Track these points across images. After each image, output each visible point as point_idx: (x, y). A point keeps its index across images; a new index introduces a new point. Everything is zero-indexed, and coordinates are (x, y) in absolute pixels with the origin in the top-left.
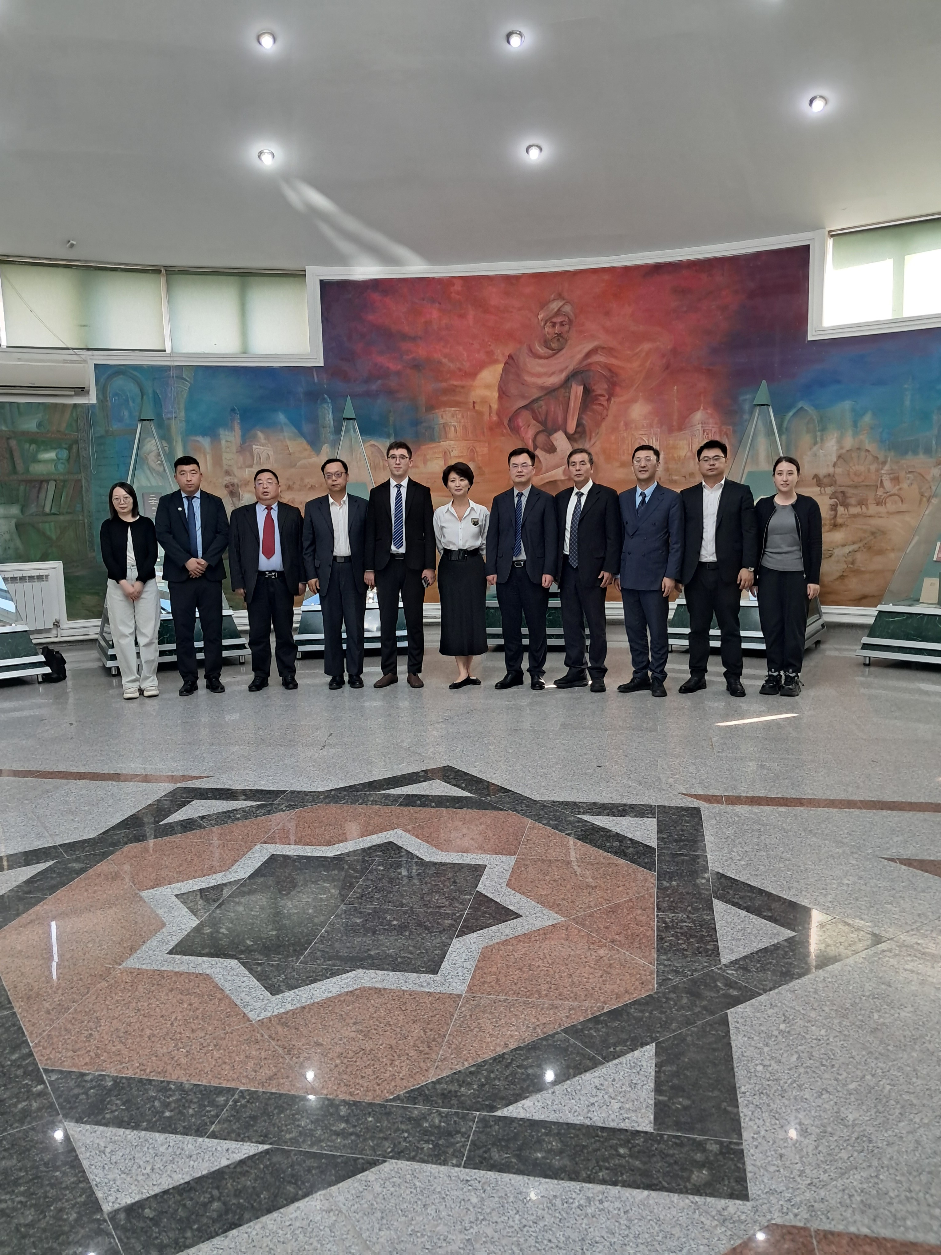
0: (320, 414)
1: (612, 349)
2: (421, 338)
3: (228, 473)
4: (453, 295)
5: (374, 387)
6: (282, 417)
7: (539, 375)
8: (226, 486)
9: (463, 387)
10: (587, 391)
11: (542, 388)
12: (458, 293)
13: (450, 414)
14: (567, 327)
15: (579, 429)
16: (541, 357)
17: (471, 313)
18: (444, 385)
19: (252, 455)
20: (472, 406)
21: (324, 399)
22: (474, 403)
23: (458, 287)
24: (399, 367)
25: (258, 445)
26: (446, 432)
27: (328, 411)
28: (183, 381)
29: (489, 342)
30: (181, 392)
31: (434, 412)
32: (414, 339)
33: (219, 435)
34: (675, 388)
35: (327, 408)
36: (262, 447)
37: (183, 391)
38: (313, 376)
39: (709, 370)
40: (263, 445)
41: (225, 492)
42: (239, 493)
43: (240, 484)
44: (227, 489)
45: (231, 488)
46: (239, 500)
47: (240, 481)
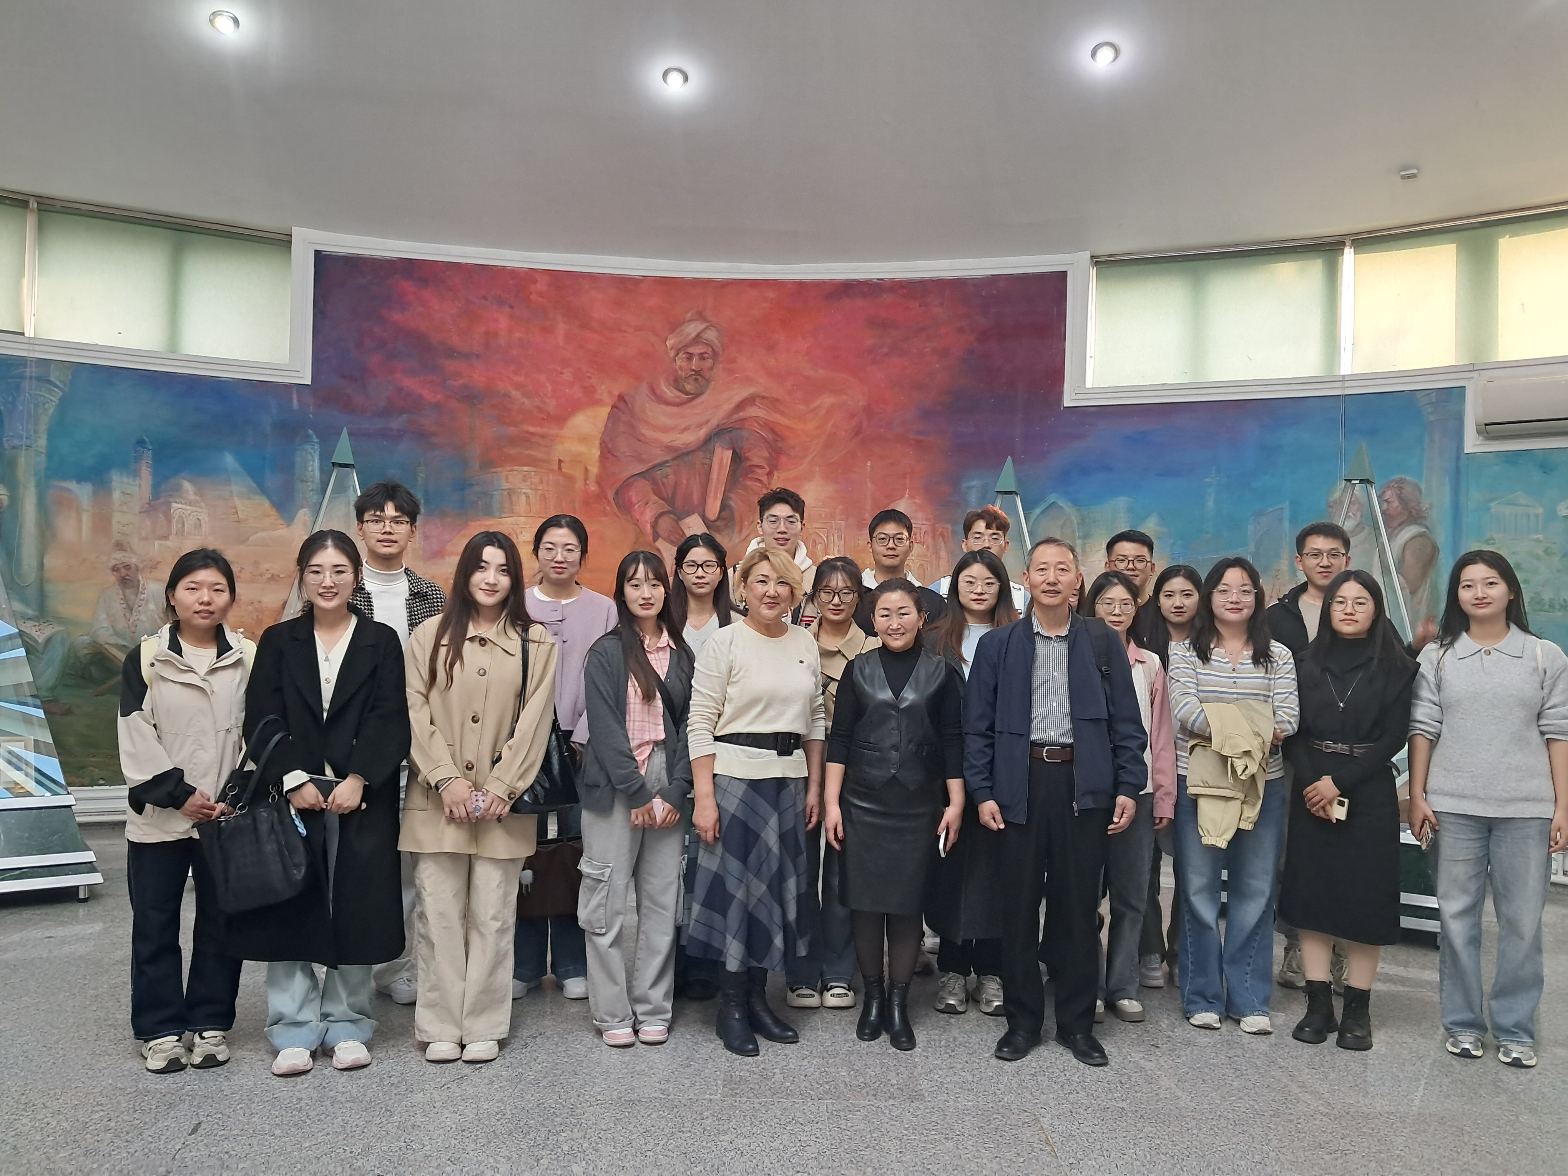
0: (298, 459)
2: (478, 356)
3: (120, 546)
4: (533, 297)
5: (395, 424)
6: (229, 460)
7: (666, 430)
8: (115, 569)
9: (544, 436)
10: (738, 458)
11: (669, 449)
12: (541, 294)
13: (520, 477)
14: (709, 363)
15: (723, 514)
16: (668, 403)
17: (561, 327)
18: (512, 430)
19: (169, 518)
20: (556, 467)
21: (308, 436)
23: (542, 285)
24: (439, 397)
25: (182, 503)
26: (512, 504)
27: (313, 456)
28: (49, 386)
29: (588, 372)
30: (44, 404)
31: (493, 470)
32: (467, 356)
33: (110, 482)
34: (869, 464)
35: (312, 451)
36: (188, 507)
37: (47, 402)
38: (291, 399)
39: (918, 442)
40: (190, 504)
41: (112, 578)
42: (139, 581)
43: (141, 566)
44: (115, 573)
45: (124, 572)
46: (137, 595)
47: (143, 561)
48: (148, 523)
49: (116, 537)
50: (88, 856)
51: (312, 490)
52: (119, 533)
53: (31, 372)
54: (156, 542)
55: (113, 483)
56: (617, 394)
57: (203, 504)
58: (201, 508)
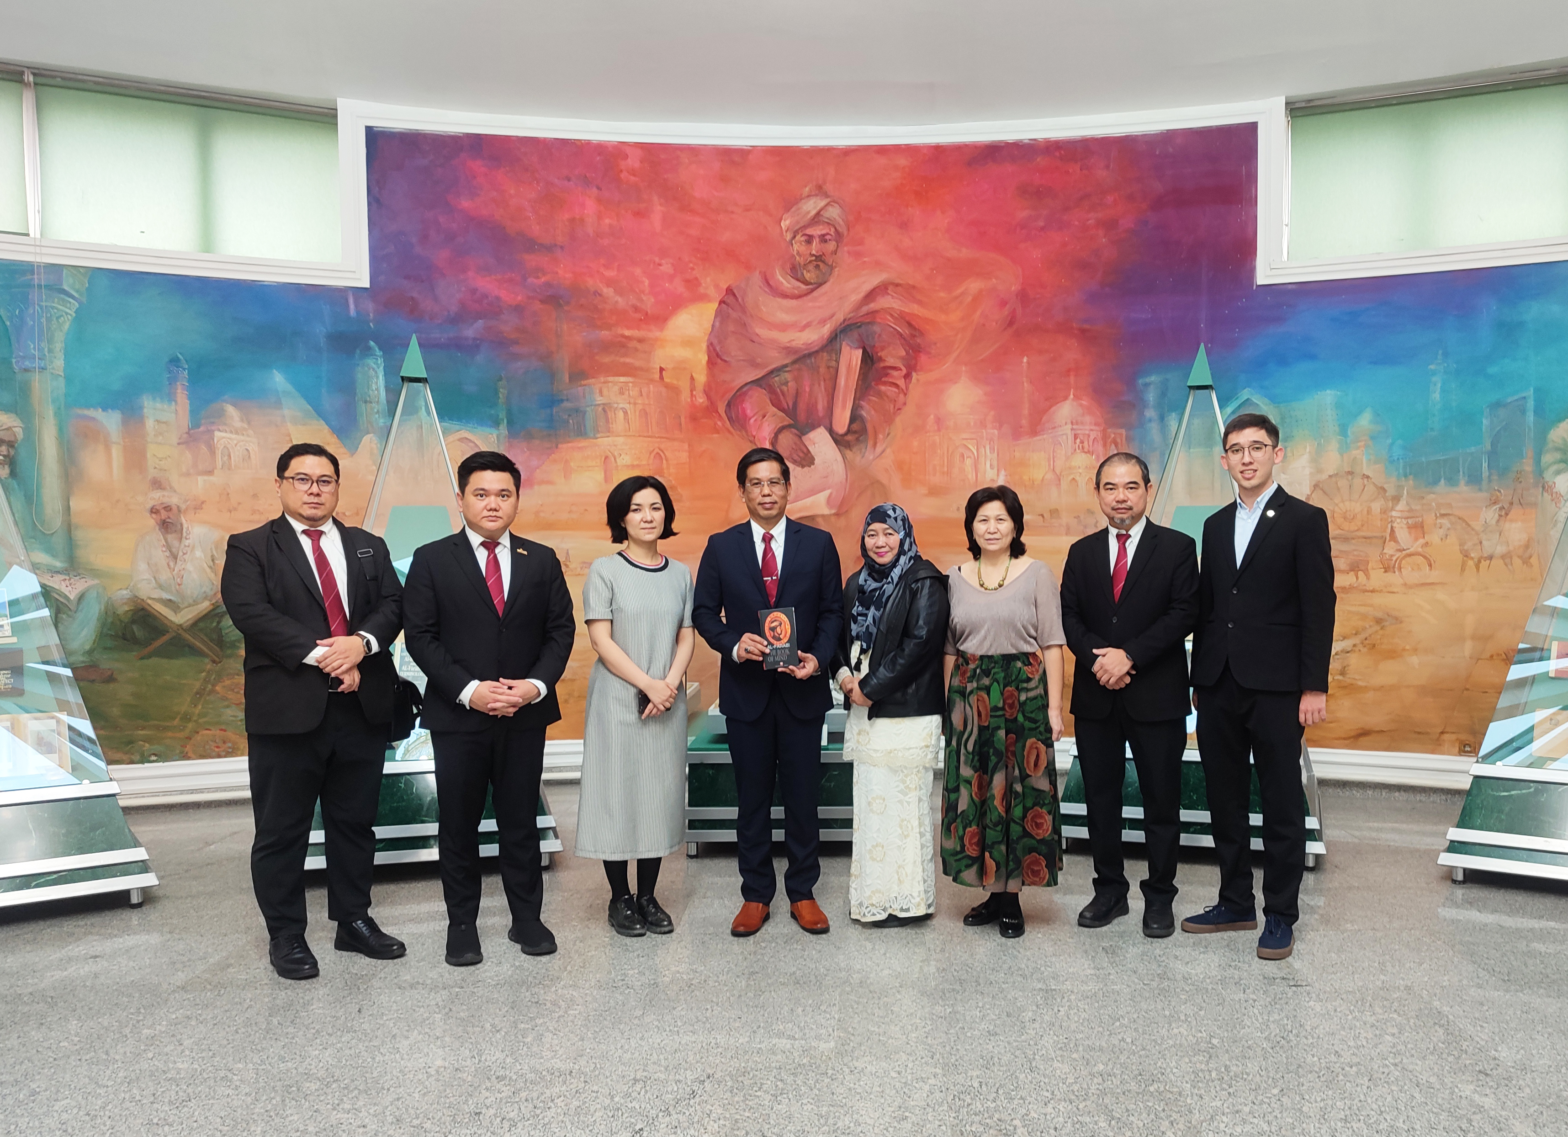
0: (359, 376)
1: (914, 287)
2: (562, 247)
3: (157, 484)
4: (624, 175)
5: (470, 332)
6: (278, 379)
7: (783, 327)
8: (154, 511)
9: (641, 341)
10: (869, 359)
11: (788, 350)
12: (633, 172)
13: (616, 388)
14: (832, 246)
15: (855, 426)
16: (785, 296)
17: (658, 209)
18: (605, 334)
19: (212, 450)
20: (657, 376)
21: (369, 348)
22: (662, 369)
24: (519, 298)
25: (226, 432)
26: (607, 421)
27: (376, 372)
28: (62, 296)
29: (691, 262)
30: (58, 318)
31: (586, 382)
32: (549, 249)
33: (141, 408)
34: (1025, 360)
35: (374, 366)
36: (234, 436)
37: (62, 316)
38: (348, 306)
39: (1083, 331)
40: (237, 433)
41: (151, 522)
42: (182, 525)
43: (183, 507)
44: (154, 516)
45: (164, 514)
46: (180, 539)
47: (186, 501)
48: (188, 455)
49: (152, 473)
50: (139, 854)
51: (378, 412)
52: (155, 468)
53: (40, 279)
54: (200, 479)
55: (145, 410)
56: (725, 287)
57: (251, 432)
58: (248, 436)
